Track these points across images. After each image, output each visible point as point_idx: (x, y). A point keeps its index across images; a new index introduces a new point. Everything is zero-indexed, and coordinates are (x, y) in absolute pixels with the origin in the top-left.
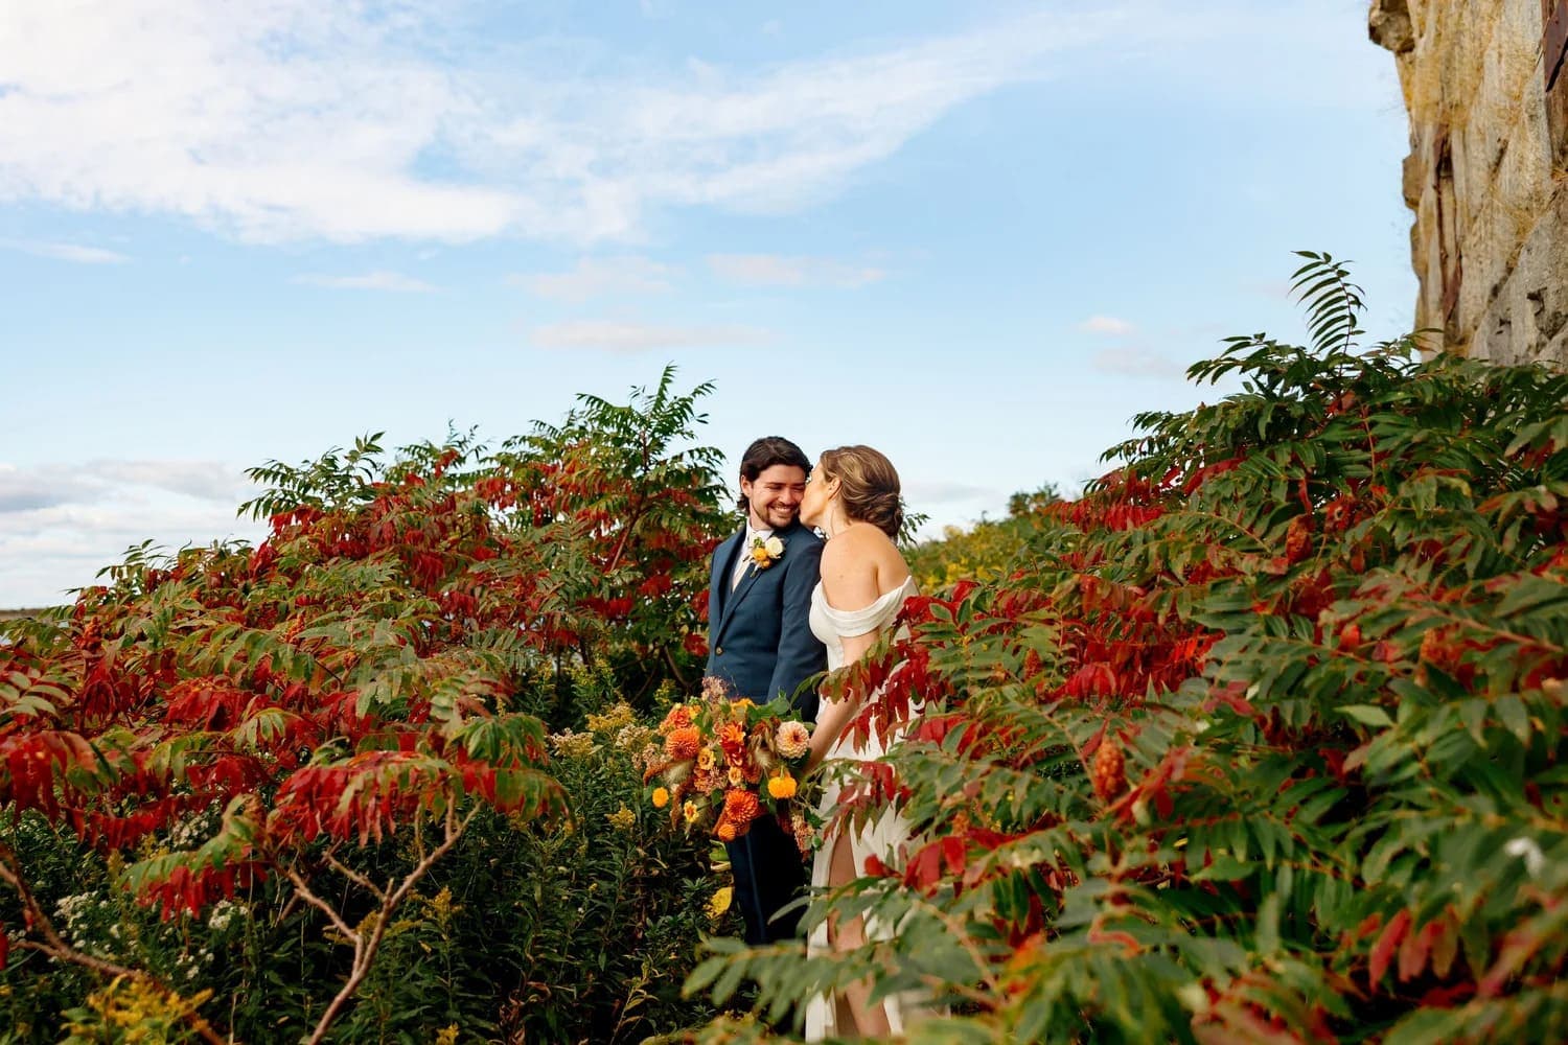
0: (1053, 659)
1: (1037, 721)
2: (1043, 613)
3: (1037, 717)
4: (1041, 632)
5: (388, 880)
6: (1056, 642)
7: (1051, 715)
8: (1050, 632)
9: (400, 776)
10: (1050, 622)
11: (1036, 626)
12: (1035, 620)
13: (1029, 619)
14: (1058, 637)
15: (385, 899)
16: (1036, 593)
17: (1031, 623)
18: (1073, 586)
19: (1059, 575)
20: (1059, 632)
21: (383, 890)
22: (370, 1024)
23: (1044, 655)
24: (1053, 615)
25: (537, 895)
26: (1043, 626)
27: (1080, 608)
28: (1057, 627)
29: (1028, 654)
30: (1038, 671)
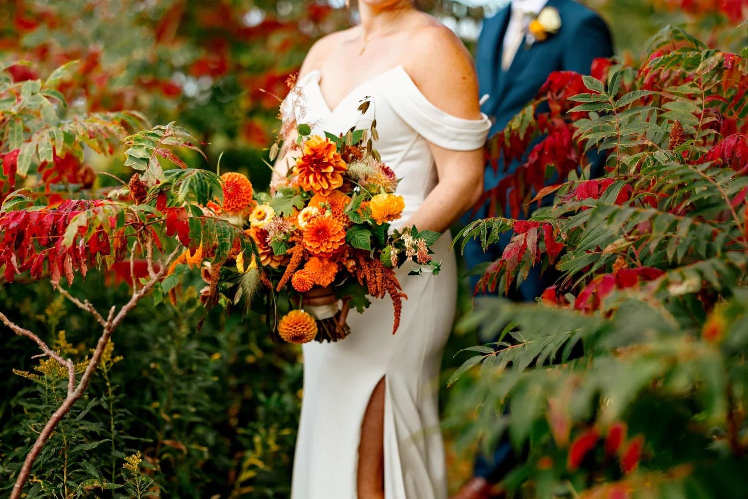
0: (694, 131)
1: (692, 177)
2: (686, 88)
3: (692, 173)
4: (684, 105)
5: (110, 309)
6: (698, 116)
7: (704, 172)
8: (693, 106)
9: (118, 216)
10: (692, 97)
11: (679, 100)
12: (678, 94)
13: (672, 94)
14: (699, 111)
15: (106, 324)
16: (679, 70)
17: (675, 97)
18: (717, 63)
19: (703, 54)
20: (700, 106)
21: (105, 318)
22: (55, 455)
23: (687, 128)
24: (695, 90)
25: (173, 358)
26: (686, 100)
27: (718, 86)
28: (699, 101)
29: (672, 126)
30: (682, 141)
